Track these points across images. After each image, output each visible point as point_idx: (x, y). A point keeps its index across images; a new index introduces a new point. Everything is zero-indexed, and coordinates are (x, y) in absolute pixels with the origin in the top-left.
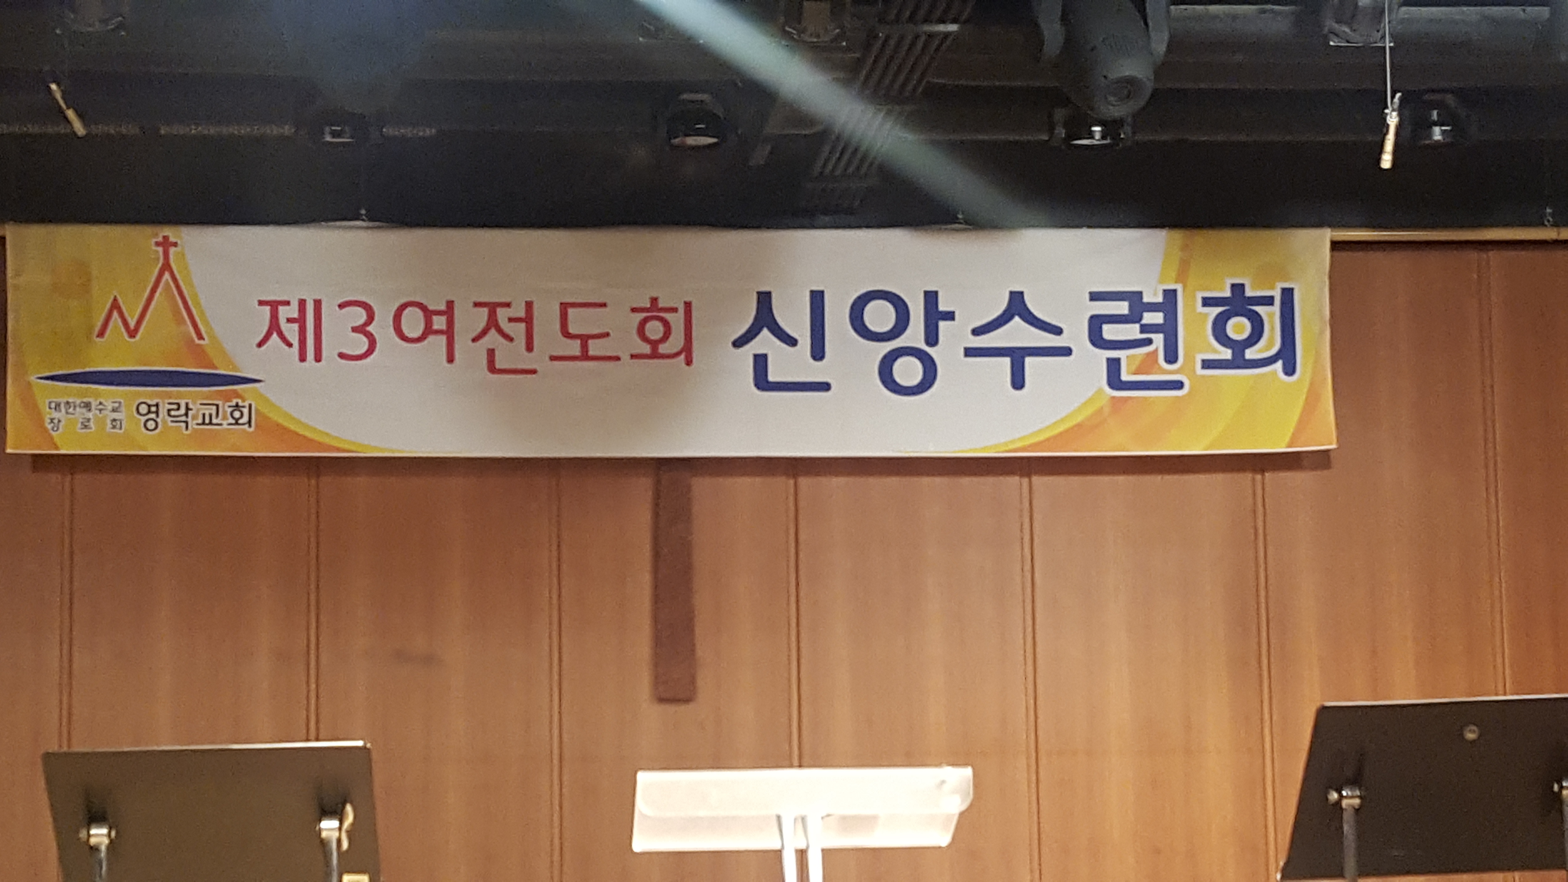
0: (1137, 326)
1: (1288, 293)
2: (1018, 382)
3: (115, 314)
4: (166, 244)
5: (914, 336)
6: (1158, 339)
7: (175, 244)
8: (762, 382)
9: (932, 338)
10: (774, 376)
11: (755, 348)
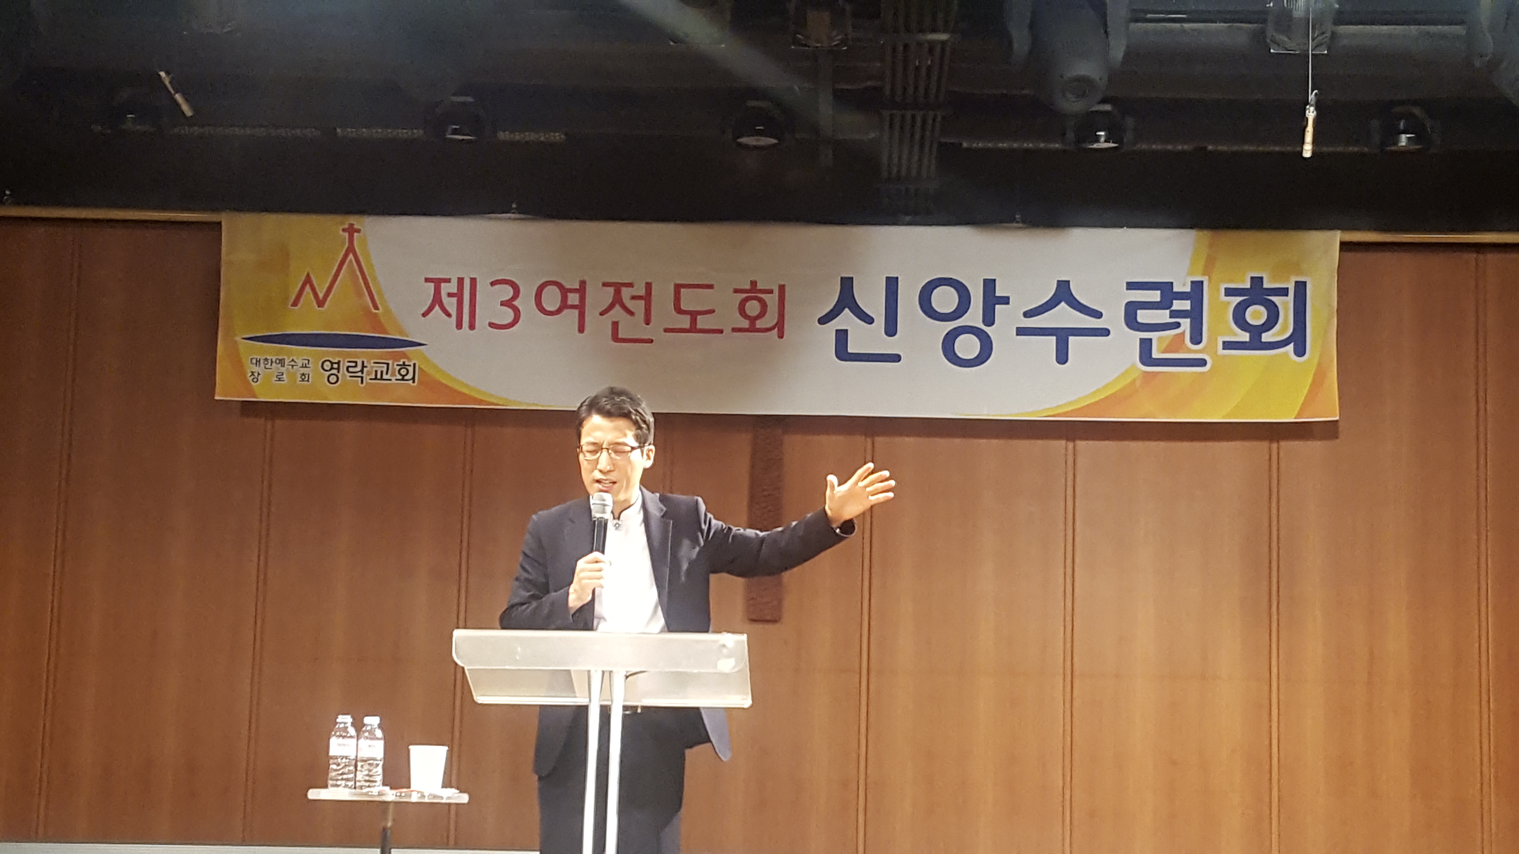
0: (1167, 312)
1: (1301, 286)
2: (1062, 357)
3: (308, 288)
4: (351, 231)
5: (974, 317)
6: (1186, 323)
7: (358, 231)
8: (843, 353)
9: (989, 319)
10: (852, 348)
11: (838, 323)
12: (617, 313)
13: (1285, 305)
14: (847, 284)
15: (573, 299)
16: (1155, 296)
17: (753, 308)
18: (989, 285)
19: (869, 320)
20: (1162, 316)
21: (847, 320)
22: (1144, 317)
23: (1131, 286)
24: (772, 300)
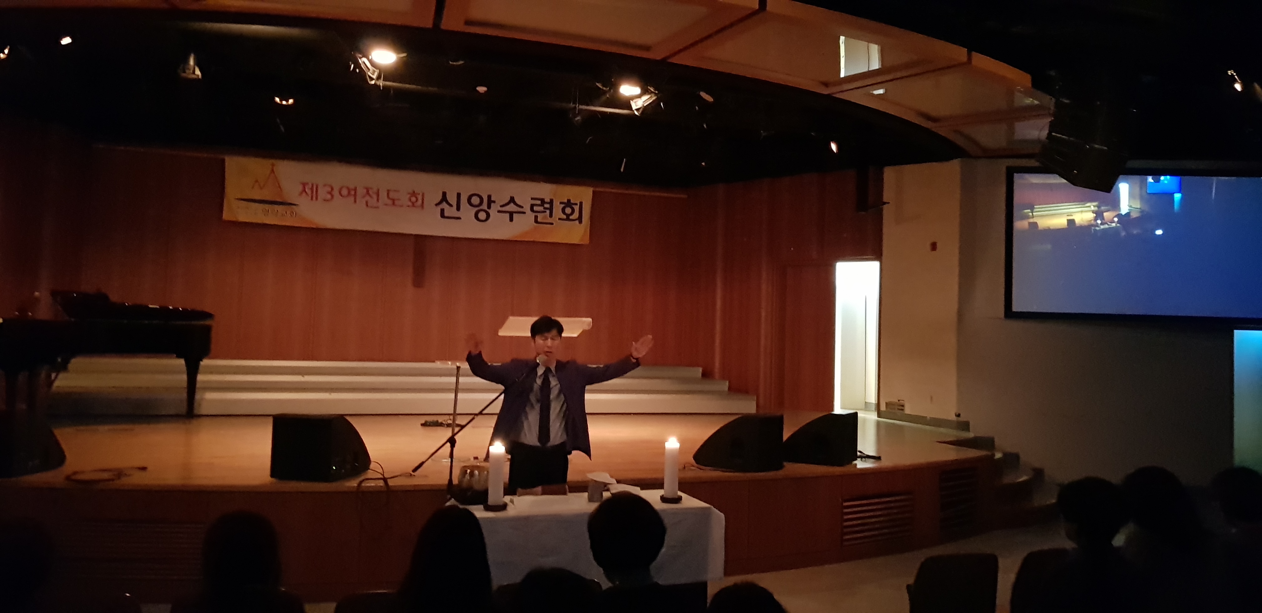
0: (543, 207)
1: (581, 203)
2: (511, 219)
3: (257, 183)
4: (273, 165)
5: (485, 206)
6: (548, 211)
7: (275, 165)
8: (443, 215)
9: (489, 207)
10: (446, 214)
11: (441, 206)
12: (368, 198)
13: (577, 208)
14: (444, 194)
15: (353, 193)
16: (539, 202)
17: (414, 199)
18: (489, 197)
19: (451, 205)
20: (541, 209)
21: (444, 205)
22: (535, 208)
23: (532, 199)
24: (420, 197)
